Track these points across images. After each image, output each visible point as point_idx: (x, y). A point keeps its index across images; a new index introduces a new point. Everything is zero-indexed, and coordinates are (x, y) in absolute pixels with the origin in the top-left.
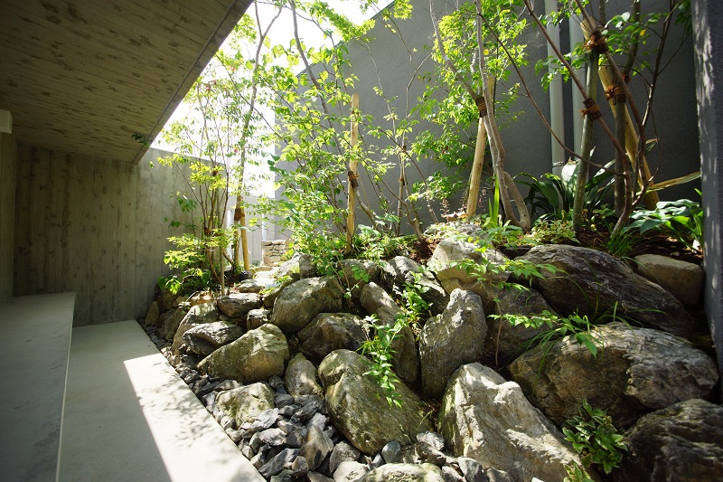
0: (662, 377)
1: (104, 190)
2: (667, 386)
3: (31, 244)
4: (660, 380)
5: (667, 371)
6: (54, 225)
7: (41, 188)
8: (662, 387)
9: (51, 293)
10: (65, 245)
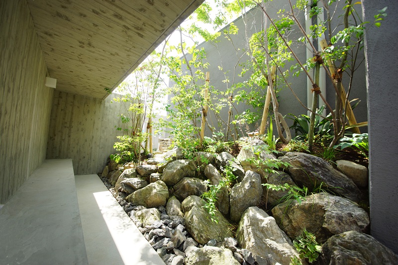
0: (340, 219)
1: (89, 112)
2: (342, 224)
3: (55, 136)
4: (338, 221)
5: (342, 217)
6: (65, 127)
7: (62, 110)
8: (340, 224)
9: (61, 159)
10: (69, 136)
